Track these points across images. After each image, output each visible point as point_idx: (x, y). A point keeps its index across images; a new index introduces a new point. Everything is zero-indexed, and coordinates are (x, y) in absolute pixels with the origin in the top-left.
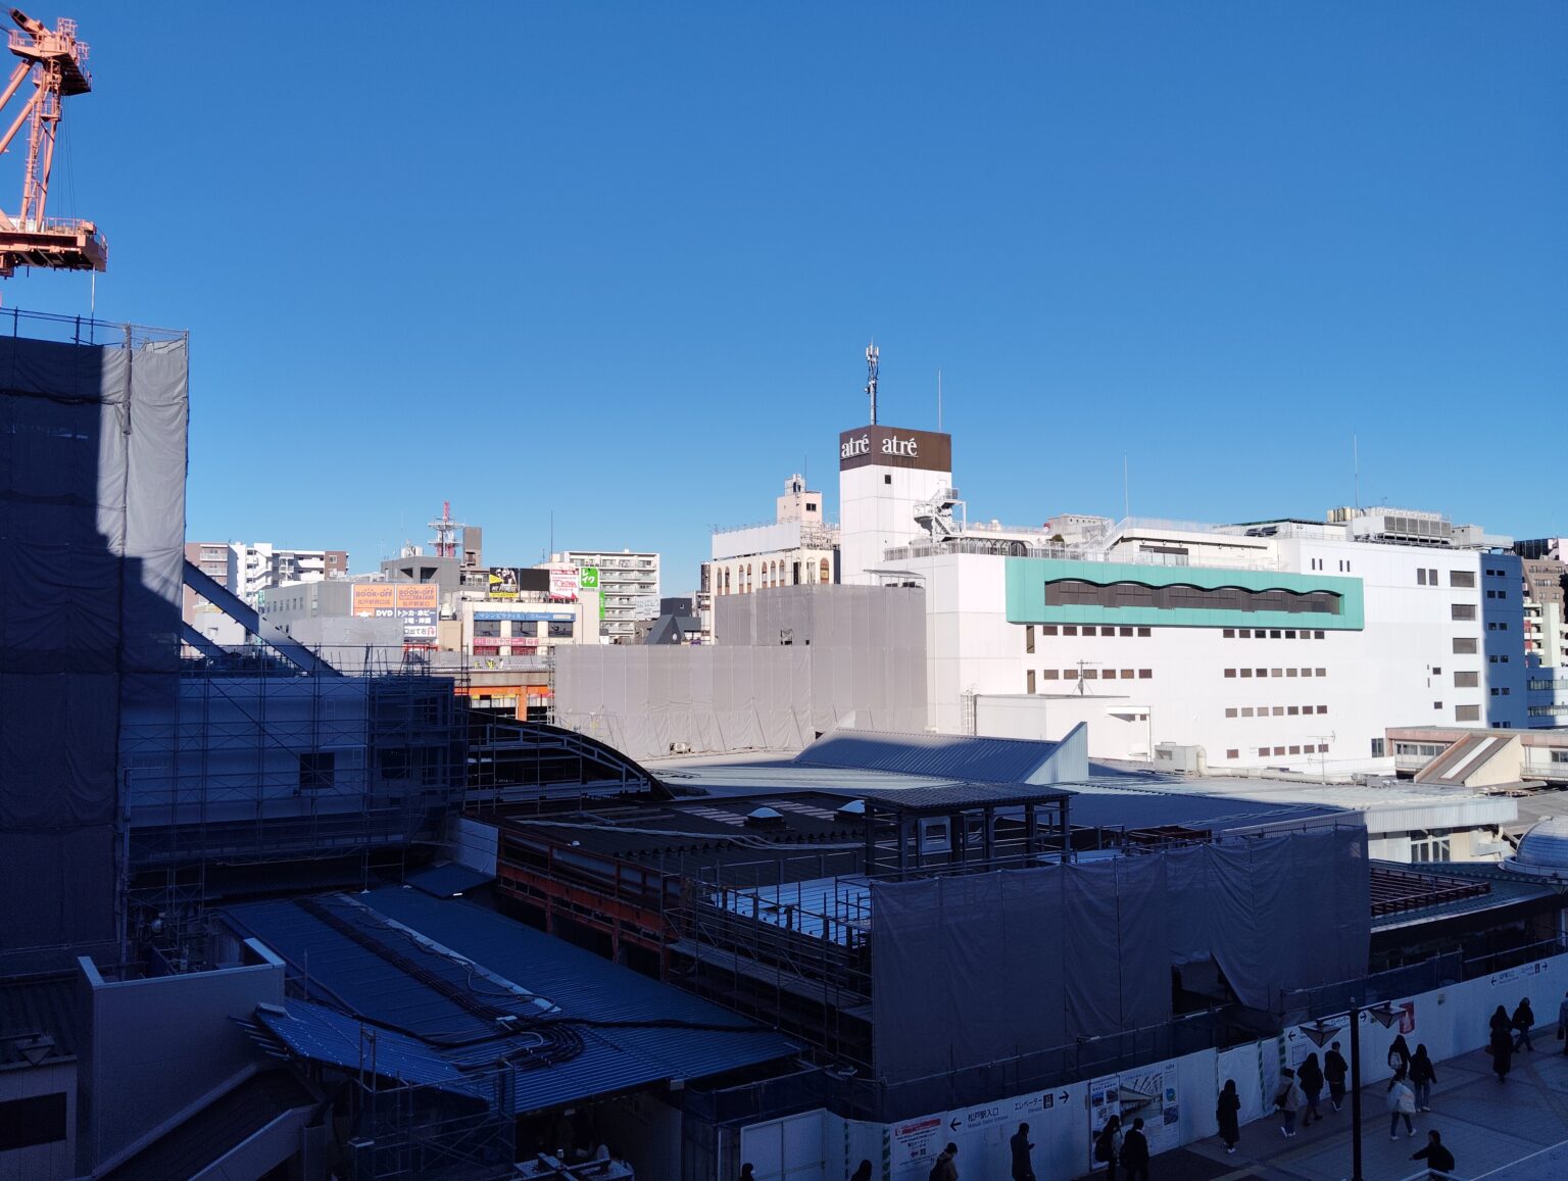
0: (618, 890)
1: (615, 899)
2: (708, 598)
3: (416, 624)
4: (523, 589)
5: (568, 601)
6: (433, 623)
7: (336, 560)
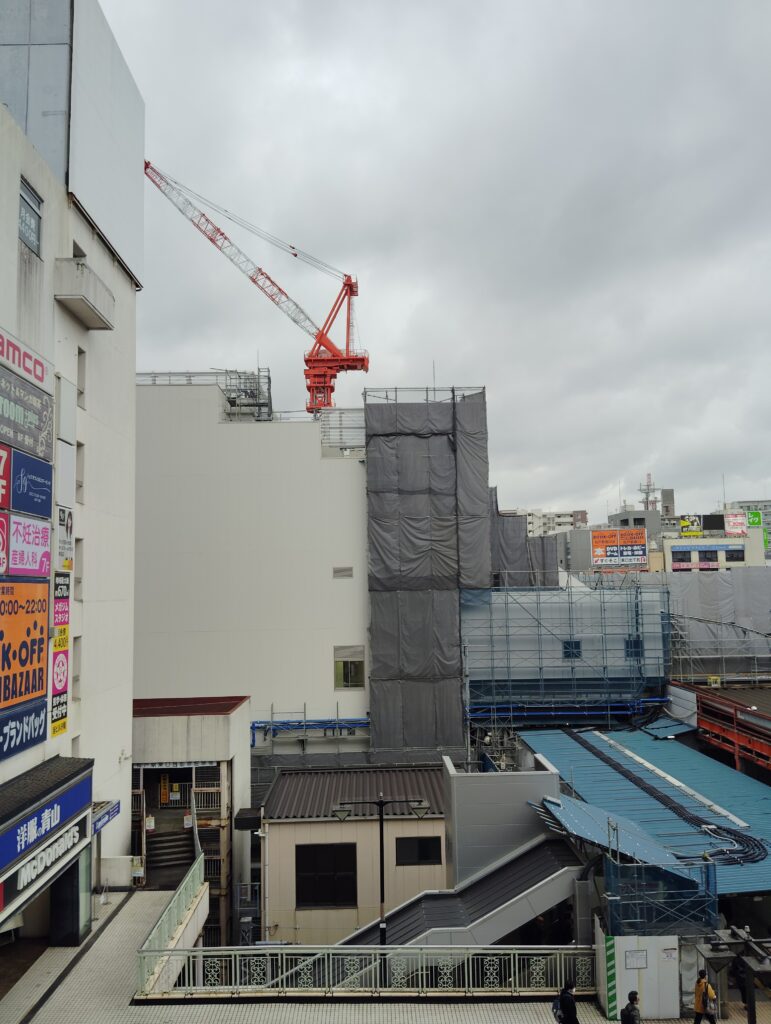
3: (633, 555)
4: (705, 528)
5: (739, 536)
6: (644, 554)
7: (580, 516)
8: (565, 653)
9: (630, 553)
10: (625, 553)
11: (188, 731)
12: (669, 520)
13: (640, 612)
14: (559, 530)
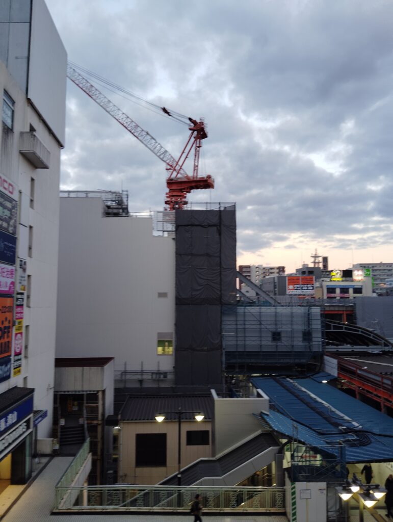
1: (382, 390)
3: (308, 289)
5: (360, 281)
6: (313, 289)
7: (282, 269)
8: (273, 338)
10: (304, 288)
11: (83, 374)
12: (326, 272)
13: (310, 318)
14: (272, 276)
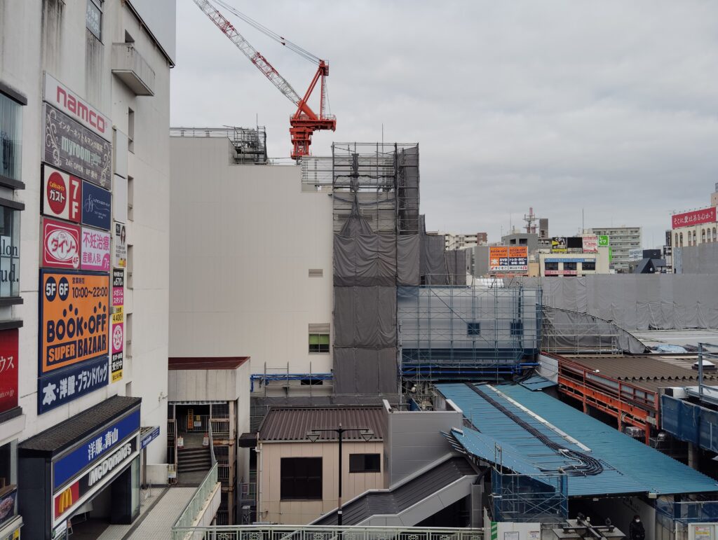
0: (621, 396)
1: (619, 400)
2: (670, 249)
3: (518, 265)
4: (569, 246)
5: (595, 252)
6: (526, 264)
7: (482, 237)
8: (469, 331)
9: (516, 263)
10: (512, 263)
11: (207, 380)
12: (544, 240)
13: (522, 304)
14: (467, 246)
